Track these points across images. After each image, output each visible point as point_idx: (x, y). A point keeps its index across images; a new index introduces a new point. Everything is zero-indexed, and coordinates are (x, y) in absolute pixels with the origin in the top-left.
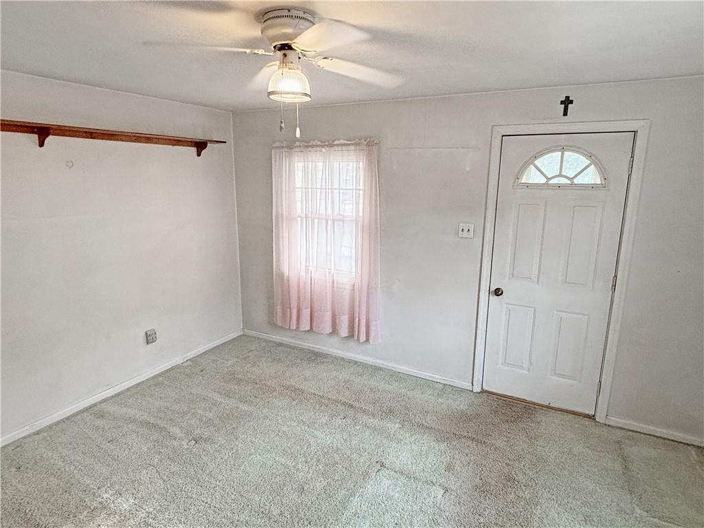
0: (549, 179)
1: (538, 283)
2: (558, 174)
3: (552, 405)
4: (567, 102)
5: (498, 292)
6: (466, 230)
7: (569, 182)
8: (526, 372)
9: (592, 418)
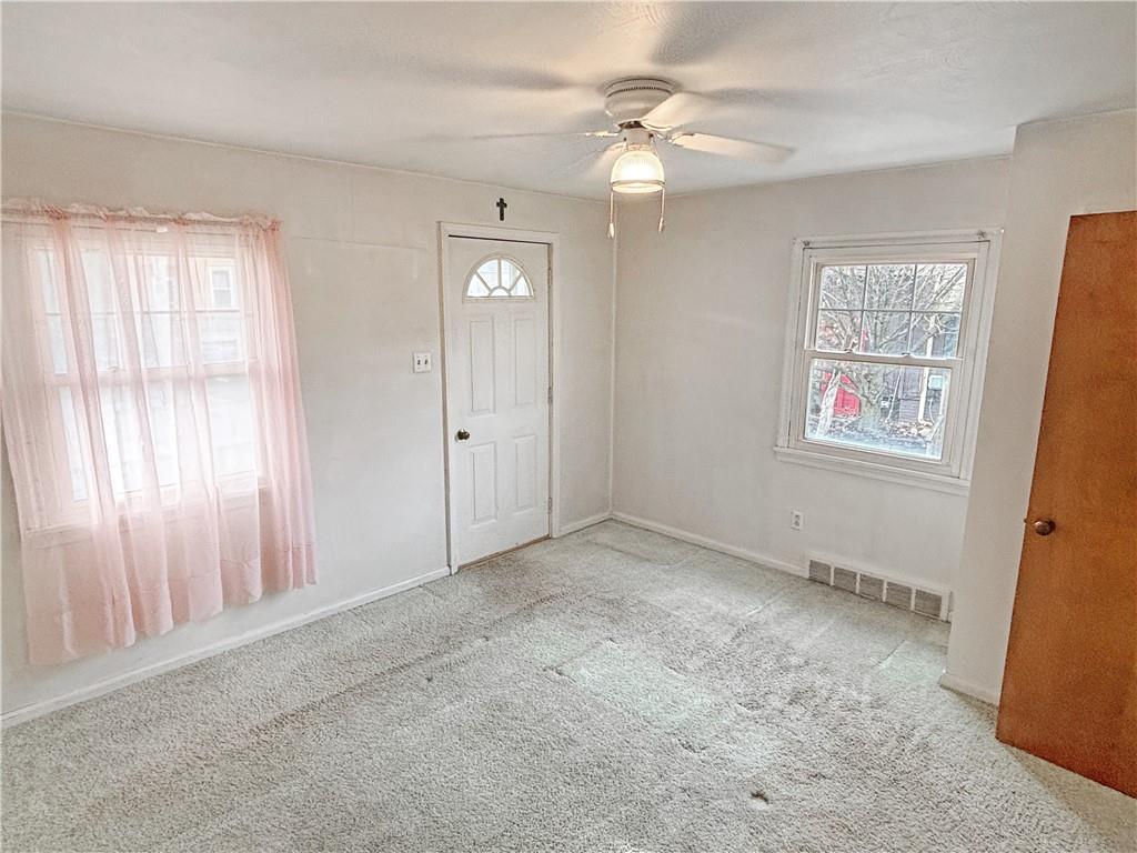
0: (491, 291)
1: (494, 411)
2: (497, 285)
3: (520, 544)
4: (502, 204)
5: (462, 436)
6: (422, 362)
7: (507, 294)
8: (494, 520)
9: (547, 538)
